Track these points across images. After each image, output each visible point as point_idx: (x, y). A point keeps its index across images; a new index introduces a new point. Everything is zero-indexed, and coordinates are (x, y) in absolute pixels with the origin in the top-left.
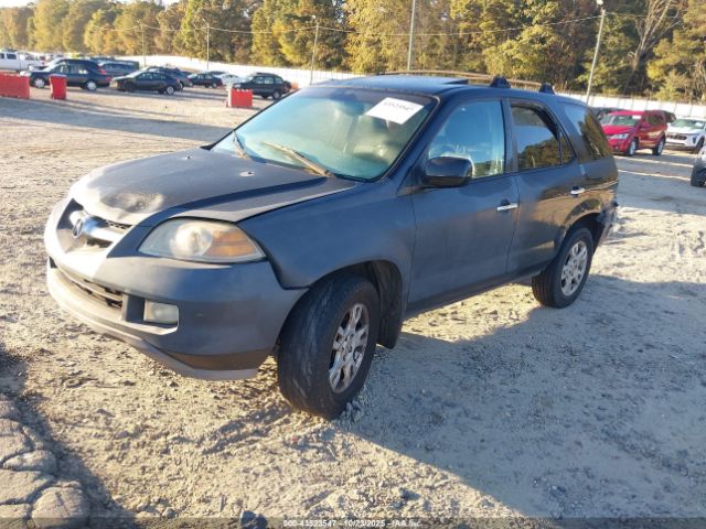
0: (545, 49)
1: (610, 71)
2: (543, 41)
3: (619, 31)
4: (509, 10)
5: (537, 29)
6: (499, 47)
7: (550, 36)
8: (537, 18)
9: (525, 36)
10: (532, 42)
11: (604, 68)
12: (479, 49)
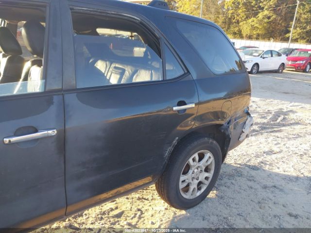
0: (270, 22)
1: (302, 32)
2: (269, 18)
3: (307, 12)
4: (252, 4)
5: (266, 12)
6: (248, 21)
7: (272, 16)
8: (266, 7)
9: (260, 16)
10: (263, 18)
11: (299, 30)
12: (238, 22)
